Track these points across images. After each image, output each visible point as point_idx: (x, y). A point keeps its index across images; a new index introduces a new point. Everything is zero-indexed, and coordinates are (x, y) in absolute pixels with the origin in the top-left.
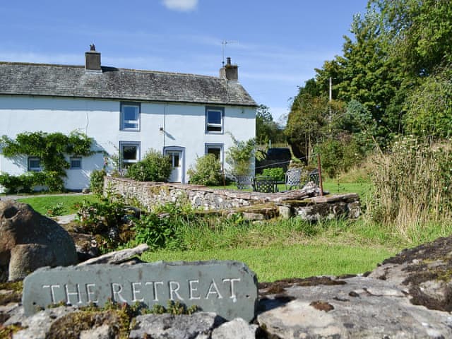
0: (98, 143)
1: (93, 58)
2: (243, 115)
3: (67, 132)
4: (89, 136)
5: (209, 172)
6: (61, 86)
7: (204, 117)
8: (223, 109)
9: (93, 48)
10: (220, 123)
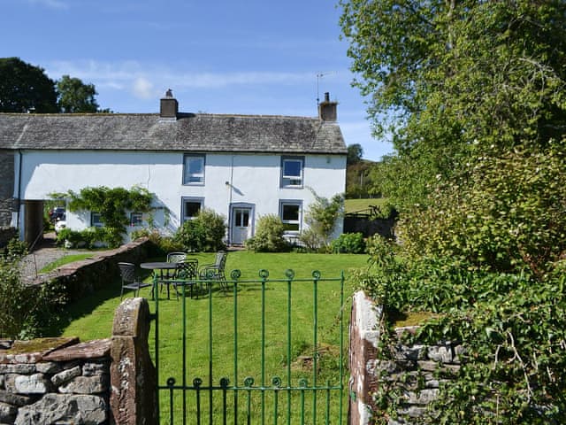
0: (159, 198)
1: (168, 105)
2: (328, 165)
3: (128, 187)
4: (151, 191)
6: (129, 138)
7: (279, 169)
8: (303, 158)
9: (169, 93)
10: (299, 175)
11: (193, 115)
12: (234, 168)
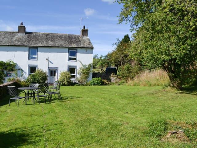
0: (19, 65)
3: (5, 61)
4: (15, 62)
5: (64, 79)
6: (5, 41)
8: (77, 50)
9: (22, 24)
10: (75, 56)
11: (32, 33)
12: (50, 53)
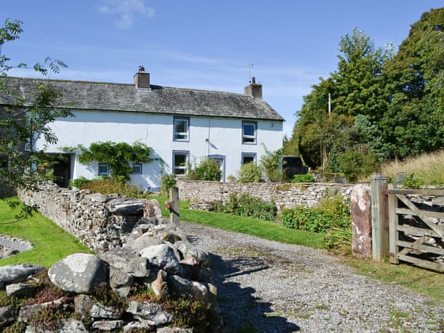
0: (155, 151)
1: (143, 78)
2: (272, 128)
3: (131, 142)
4: (148, 146)
5: (253, 177)
7: (241, 130)
8: (256, 123)
9: (143, 69)
10: (253, 135)
11: (162, 88)
12: (211, 128)
